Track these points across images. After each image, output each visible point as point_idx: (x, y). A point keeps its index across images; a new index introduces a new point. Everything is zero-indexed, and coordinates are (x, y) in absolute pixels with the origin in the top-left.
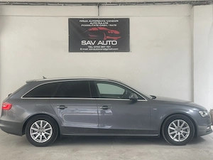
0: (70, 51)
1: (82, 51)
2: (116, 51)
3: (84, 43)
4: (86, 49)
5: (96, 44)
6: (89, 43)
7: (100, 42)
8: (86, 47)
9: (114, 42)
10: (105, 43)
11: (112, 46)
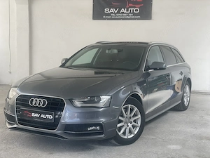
0: (94, 18)
1: (105, 19)
2: (138, 19)
3: (107, 10)
4: (110, 17)
5: (118, 12)
6: (112, 11)
7: (122, 10)
8: (109, 14)
9: (136, 10)
10: (127, 11)
11: (134, 14)
